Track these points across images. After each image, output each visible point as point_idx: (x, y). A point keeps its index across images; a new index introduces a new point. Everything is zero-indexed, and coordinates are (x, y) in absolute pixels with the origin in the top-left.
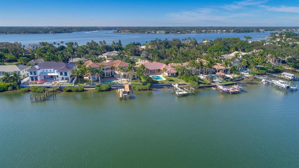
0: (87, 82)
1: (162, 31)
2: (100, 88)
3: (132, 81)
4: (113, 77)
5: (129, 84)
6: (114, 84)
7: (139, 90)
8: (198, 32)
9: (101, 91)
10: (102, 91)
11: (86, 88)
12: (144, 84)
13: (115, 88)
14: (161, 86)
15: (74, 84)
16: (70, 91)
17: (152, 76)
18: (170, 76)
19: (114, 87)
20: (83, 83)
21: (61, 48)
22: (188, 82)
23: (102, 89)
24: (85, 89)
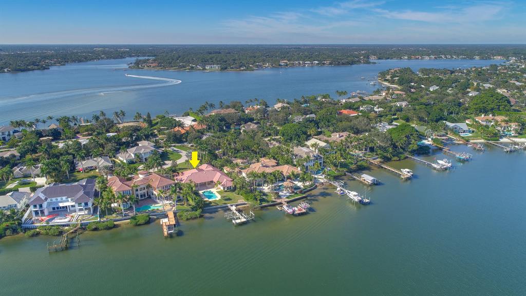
0: (116, 212)
1: (215, 66)
2: (137, 221)
3: (177, 204)
4: (151, 198)
5: (173, 210)
6: (153, 211)
7: (188, 219)
8: (274, 66)
9: (137, 225)
10: (140, 225)
11: (116, 221)
12: (194, 209)
13: (155, 217)
15: (100, 218)
16: (96, 229)
17: (203, 191)
18: (226, 192)
19: (154, 215)
20: (111, 215)
21: (52, 133)
23: (138, 223)
24: (115, 223)
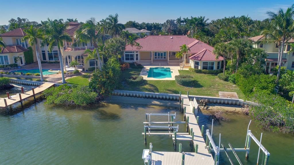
14: (142, 100)
18: (199, 72)
22: (248, 97)
